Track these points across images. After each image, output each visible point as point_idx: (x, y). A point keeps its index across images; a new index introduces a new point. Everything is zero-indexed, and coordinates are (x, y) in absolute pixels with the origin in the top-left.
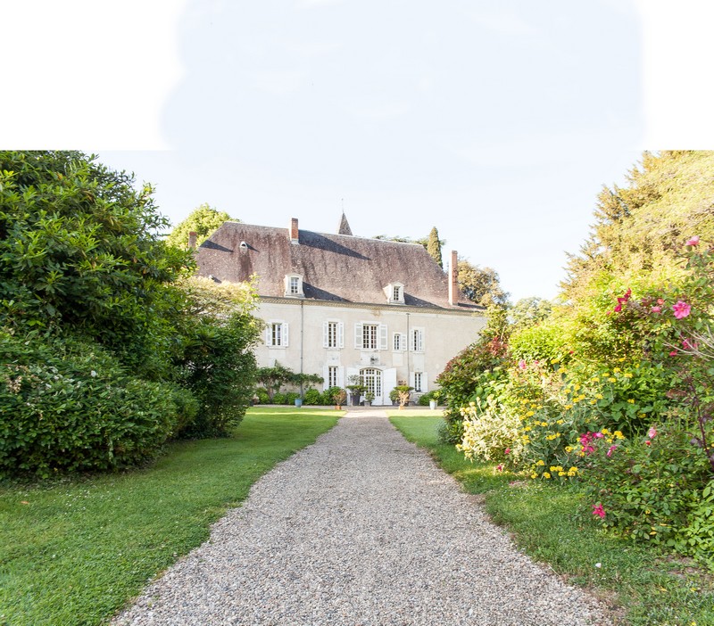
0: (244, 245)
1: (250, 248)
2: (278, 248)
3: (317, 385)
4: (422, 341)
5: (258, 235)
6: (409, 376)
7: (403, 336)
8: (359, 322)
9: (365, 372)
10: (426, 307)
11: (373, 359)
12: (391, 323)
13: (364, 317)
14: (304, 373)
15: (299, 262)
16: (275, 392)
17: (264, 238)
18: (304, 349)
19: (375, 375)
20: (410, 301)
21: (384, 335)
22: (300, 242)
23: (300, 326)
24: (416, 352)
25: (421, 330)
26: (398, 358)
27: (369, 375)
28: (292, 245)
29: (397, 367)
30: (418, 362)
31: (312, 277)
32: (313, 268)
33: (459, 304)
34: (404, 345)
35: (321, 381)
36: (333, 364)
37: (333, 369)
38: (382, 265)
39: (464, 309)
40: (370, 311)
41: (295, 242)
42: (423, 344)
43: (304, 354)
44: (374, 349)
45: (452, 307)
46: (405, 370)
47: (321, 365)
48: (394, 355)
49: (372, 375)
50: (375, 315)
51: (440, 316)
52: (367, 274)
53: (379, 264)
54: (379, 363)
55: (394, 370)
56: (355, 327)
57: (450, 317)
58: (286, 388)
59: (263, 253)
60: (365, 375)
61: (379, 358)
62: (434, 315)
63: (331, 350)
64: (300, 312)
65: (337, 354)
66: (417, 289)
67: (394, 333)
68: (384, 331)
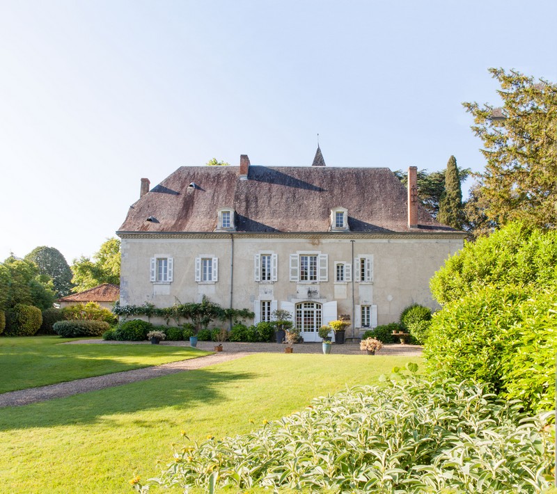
0: (191, 186)
1: (198, 188)
2: (225, 185)
3: (248, 320)
4: (371, 270)
5: (209, 174)
6: (354, 309)
7: (347, 265)
8: (295, 252)
9: (303, 306)
10: (376, 232)
11: (309, 292)
12: (331, 252)
13: (301, 247)
14: (235, 308)
15: (243, 197)
16: (203, 327)
17: (214, 177)
18: (234, 284)
19: (315, 309)
20: (355, 226)
21: (325, 266)
22: (250, 177)
23: (231, 260)
24: (363, 283)
25: (370, 258)
26: (341, 290)
27: (307, 309)
28: (240, 181)
29: (338, 300)
30: (366, 293)
31: (253, 210)
32: (257, 202)
33: (420, 226)
34: (348, 275)
35: (252, 316)
36: (266, 298)
37: (266, 304)
38: (335, 192)
39: (425, 231)
40: (308, 240)
41: (244, 178)
42: (372, 275)
43: (235, 289)
44: (313, 281)
45: (410, 229)
46: (349, 303)
47: (253, 299)
48: (336, 286)
49: (310, 309)
50: (314, 244)
51: (392, 241)
52: (314, 202)
53: (331, 192)
54: (318, 296)
55: (335, 303)
56: (291, 259)
57: (406, 241)
58: (215, 323)
59: (209, 191)
60: (303, 309)
61: (318, 290)
62: (385, 241)
63: (263, 284)
64: (231, 246)
65: (270, 287)
66: (371, 214)
67: (336, 263)
68: (324, 261)
